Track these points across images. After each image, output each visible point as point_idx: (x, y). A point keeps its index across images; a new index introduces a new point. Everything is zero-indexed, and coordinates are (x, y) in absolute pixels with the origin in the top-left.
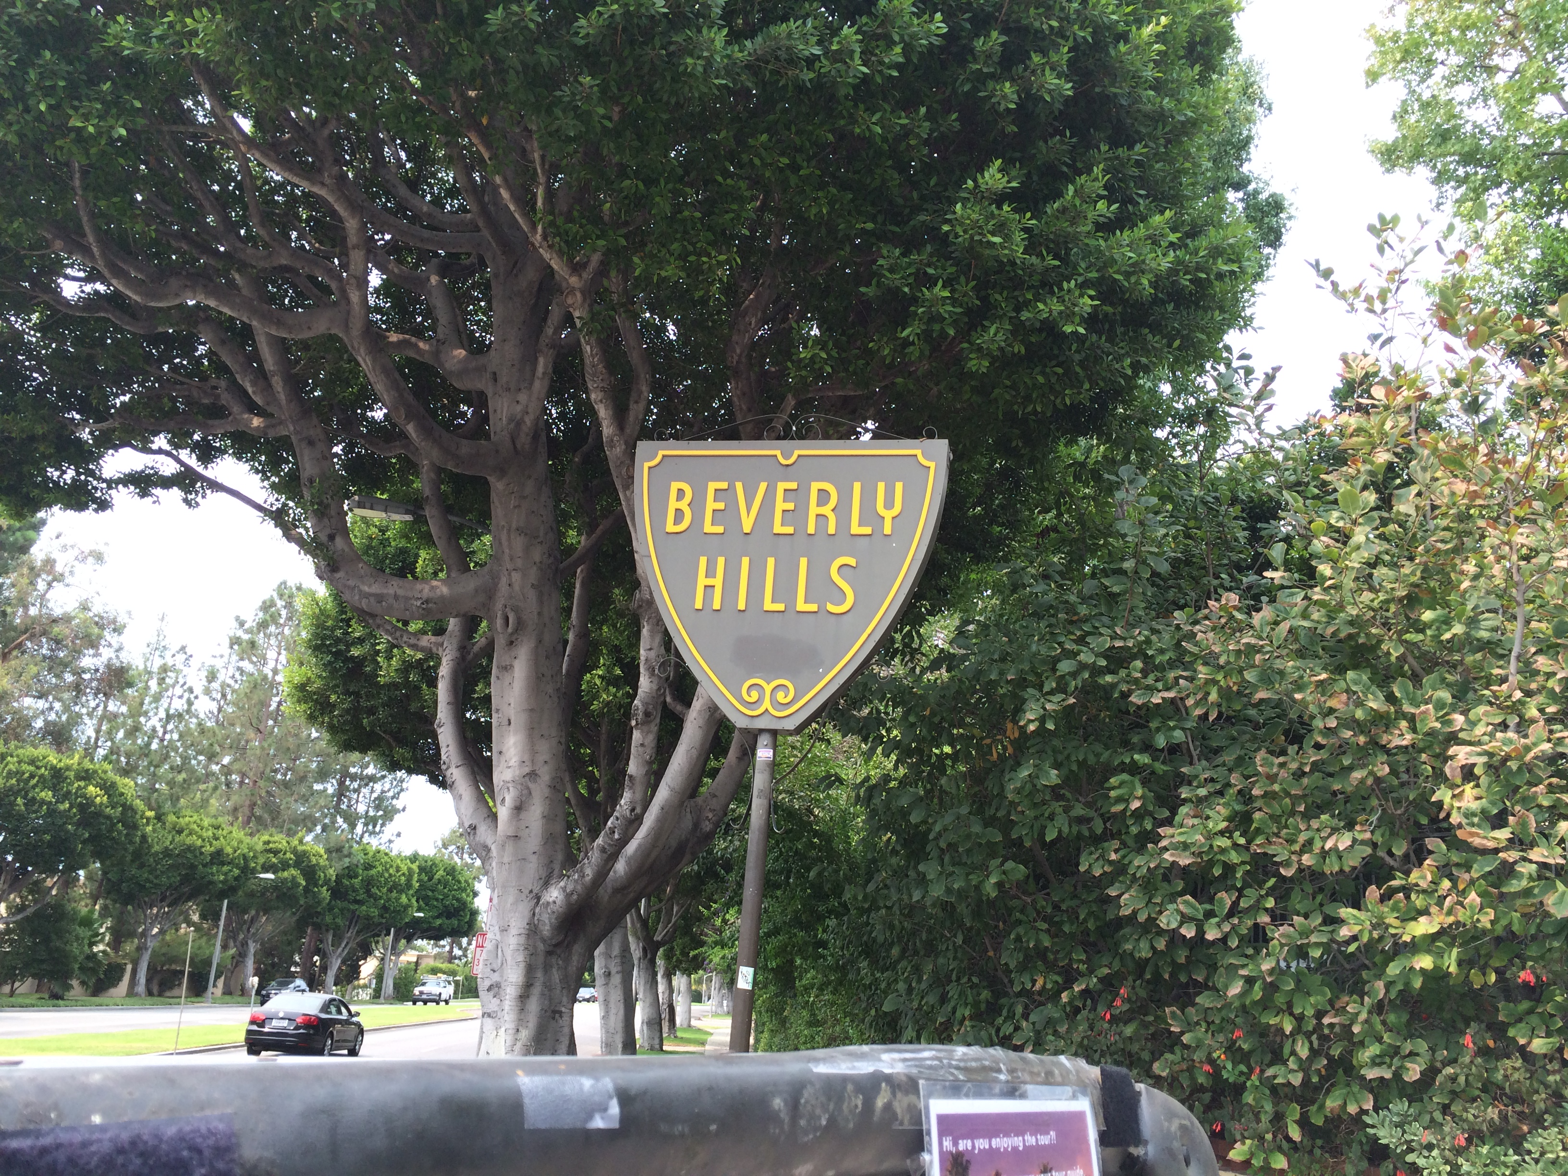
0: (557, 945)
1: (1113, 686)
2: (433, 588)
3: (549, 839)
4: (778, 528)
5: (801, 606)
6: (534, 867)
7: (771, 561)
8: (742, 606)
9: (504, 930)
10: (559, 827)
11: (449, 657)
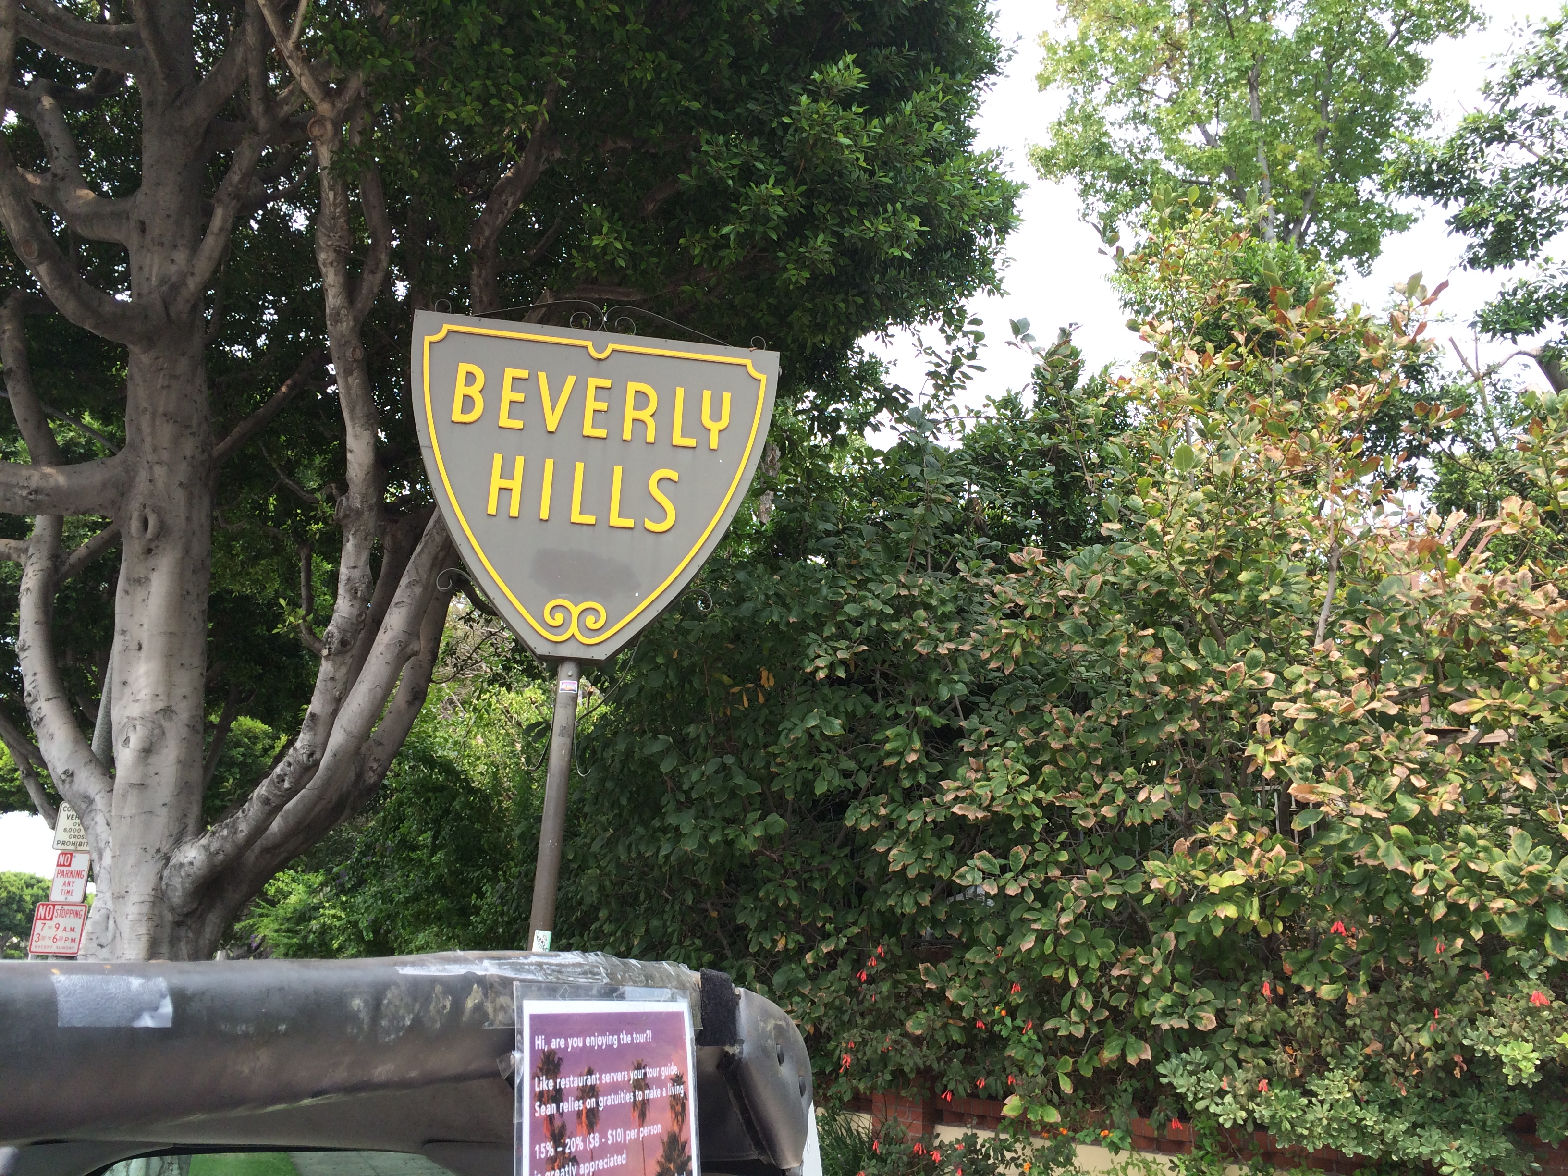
0: (187, 915)
1: (897, 634)
2: (45, 476)
3: (184, 788)
4: (588, 430)
5: (615, 520)
6: (162, 822)
7: (580, 467)
8: (544, 515)
9: (120, 897)
10: (196, 775)
11: (37, 566)
